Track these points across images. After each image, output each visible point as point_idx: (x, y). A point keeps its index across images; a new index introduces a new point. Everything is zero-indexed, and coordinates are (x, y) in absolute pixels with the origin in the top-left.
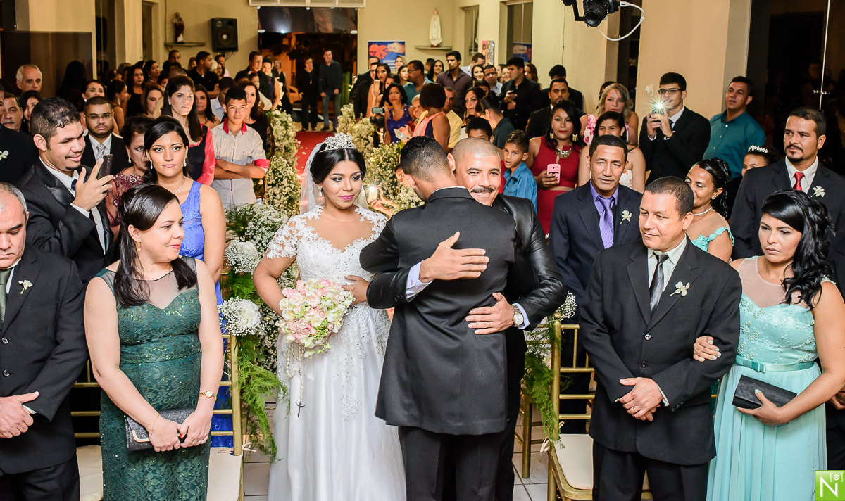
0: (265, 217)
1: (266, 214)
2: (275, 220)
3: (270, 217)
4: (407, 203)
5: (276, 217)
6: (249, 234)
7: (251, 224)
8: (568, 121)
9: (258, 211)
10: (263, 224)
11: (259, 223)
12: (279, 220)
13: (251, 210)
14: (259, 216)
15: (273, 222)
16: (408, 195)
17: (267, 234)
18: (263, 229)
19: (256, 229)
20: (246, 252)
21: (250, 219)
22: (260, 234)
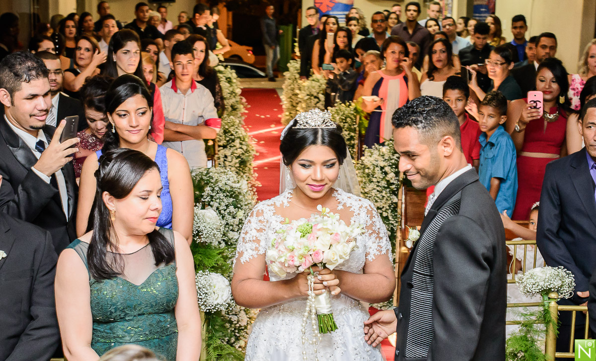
0: (223, 182)
1: (223, 179)
2: (234, 185)
3: (228, 182)
4: (372, 167)
5: (235, 182)
6: (206, 200)
7: (208, 189)
8: (553, 82)
9: (216, 176)
10: (221, 190)
11: (217, 189)
12: (237, 185)
13: (208, 173)
14: (217, 182)
15: (232, 187)
16: (372, 159)
17: (225, 200)
18: (221, 195)
19: (214, 194)
20: (208, 220)
21: (207, 184)
22: (218, 201)
